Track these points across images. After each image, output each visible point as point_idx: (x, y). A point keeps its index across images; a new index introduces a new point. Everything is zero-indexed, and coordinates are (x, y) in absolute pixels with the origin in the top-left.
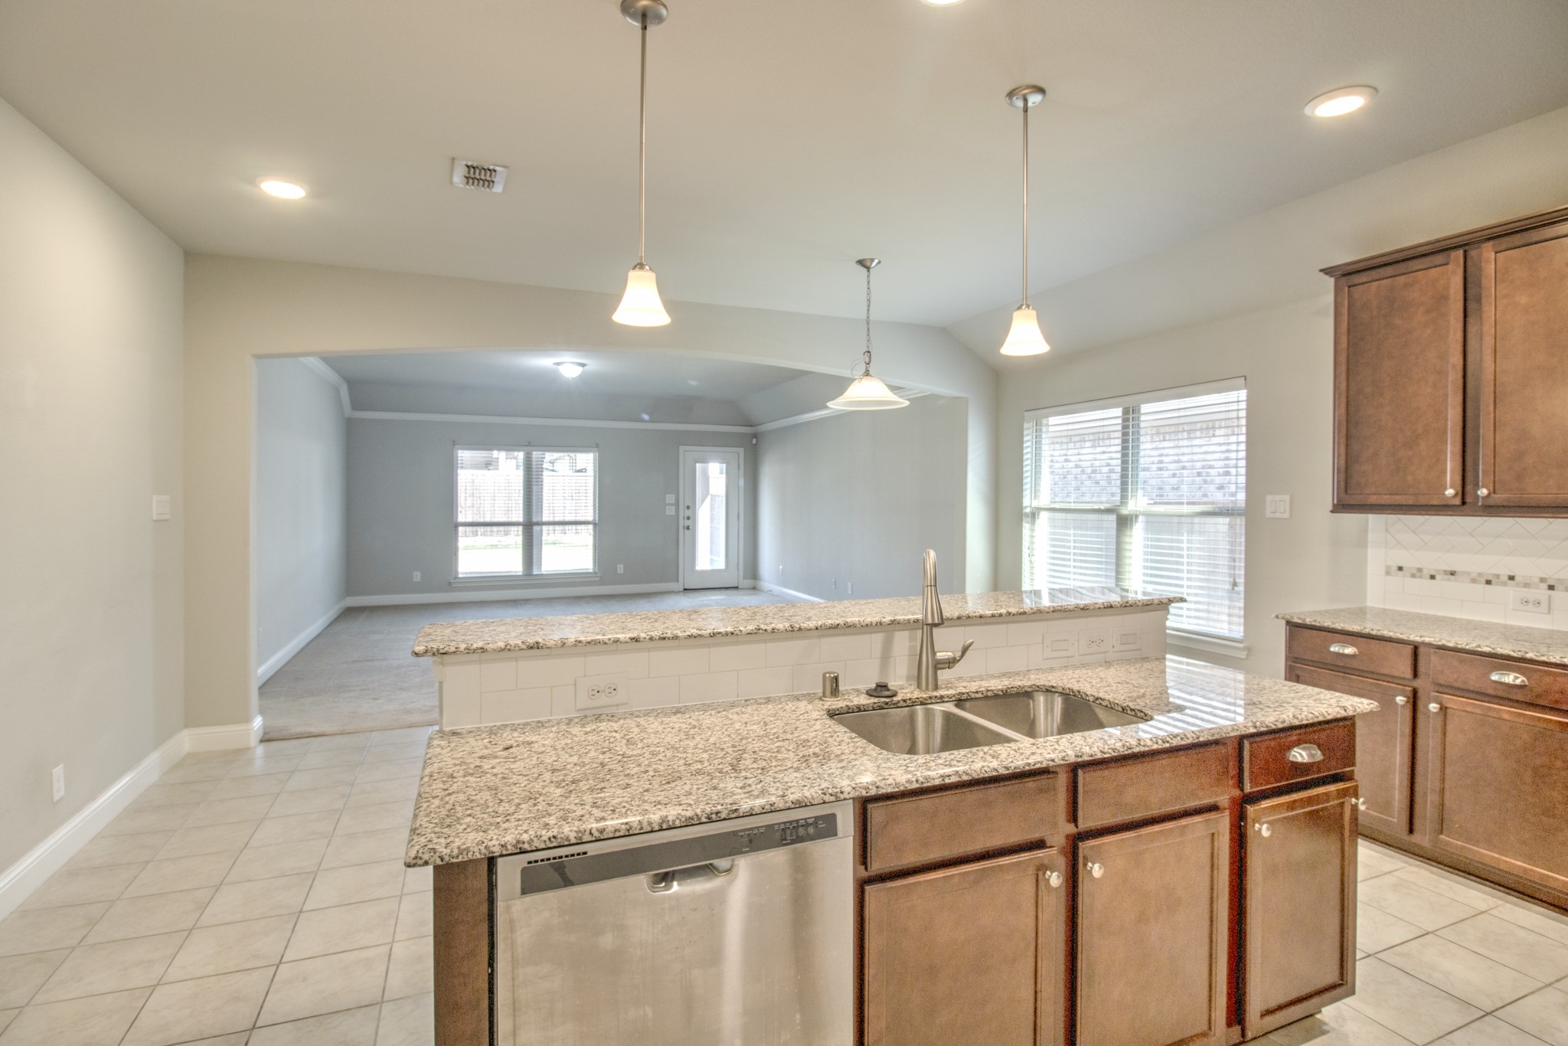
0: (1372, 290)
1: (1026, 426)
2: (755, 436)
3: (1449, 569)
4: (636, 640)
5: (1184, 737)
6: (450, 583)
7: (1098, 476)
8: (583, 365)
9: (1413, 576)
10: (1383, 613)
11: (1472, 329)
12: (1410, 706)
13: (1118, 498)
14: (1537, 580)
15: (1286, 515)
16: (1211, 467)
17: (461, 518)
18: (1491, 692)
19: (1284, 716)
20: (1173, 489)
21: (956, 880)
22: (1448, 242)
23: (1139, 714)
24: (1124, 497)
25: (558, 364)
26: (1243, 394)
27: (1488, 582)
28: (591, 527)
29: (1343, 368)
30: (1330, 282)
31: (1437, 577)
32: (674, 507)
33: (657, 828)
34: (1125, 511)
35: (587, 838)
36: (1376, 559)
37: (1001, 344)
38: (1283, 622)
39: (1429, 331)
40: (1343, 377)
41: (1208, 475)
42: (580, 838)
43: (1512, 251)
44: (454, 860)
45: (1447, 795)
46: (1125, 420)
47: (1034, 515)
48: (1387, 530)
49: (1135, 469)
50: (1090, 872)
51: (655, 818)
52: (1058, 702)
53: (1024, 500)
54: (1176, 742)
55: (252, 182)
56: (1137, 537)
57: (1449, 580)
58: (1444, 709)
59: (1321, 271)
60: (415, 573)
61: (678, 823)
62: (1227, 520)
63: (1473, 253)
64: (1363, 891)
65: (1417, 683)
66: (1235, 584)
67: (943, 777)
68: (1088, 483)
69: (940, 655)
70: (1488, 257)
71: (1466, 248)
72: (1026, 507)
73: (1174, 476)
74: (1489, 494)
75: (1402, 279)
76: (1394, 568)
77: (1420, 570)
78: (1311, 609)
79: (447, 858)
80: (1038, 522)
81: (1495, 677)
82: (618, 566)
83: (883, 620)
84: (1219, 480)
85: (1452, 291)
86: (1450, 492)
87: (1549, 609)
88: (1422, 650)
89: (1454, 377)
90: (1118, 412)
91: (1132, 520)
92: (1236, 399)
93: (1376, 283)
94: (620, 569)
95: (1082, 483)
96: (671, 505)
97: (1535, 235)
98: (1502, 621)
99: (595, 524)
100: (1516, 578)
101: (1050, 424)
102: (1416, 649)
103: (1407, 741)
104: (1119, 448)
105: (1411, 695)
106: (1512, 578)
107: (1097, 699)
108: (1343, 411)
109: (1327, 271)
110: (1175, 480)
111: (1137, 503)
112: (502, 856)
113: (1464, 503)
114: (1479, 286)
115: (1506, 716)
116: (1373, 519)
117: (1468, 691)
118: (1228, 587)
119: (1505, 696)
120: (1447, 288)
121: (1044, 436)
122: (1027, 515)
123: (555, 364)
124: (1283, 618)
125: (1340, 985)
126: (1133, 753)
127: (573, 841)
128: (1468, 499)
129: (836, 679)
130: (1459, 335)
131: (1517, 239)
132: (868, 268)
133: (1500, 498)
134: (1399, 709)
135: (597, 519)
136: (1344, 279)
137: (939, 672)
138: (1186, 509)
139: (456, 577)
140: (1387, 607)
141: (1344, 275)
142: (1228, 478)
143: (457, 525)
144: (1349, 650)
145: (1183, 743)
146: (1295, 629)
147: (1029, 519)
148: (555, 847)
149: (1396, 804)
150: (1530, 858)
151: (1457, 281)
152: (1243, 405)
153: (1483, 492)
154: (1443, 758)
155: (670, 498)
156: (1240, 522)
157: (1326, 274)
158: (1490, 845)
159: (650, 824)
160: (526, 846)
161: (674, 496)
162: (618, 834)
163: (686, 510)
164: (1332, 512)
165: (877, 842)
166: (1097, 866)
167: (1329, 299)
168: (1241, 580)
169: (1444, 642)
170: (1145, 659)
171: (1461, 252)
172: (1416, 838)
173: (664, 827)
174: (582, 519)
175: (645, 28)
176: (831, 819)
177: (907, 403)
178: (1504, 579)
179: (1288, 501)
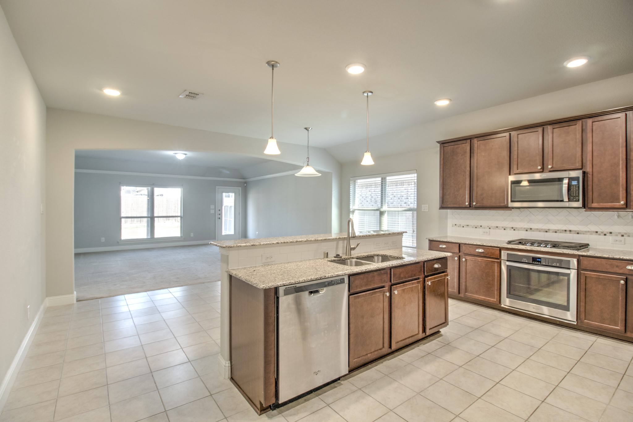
0: (449, 148)
1: (351, 182)
2: (246, 183)
3: (467, 224)
4: (278, 243)
5: (413, 261)
6: (118, 242)
7: (368, 199)
8: (186, 154)
9: (459, 227)
10: (452, 237)
11: (472, 161)
12: (458, 260)
13: (380, 206)
14: (487, 227)
15: (427, 211)
16: (402, 196)
17: (123, 215)
18: (476, 254)
19: (433, 257)
20: (391, 203)
21: (368, 294)
22: (467, 137)
23: (401, 258)
24: (382, 205)
25: (176, 154)
26: (416, 175)
27: (476, 228)
28: (179, 218)
29: (442, 169)
30: (439, 145)
31: (464, 227)
32: (214, 210)
33: (310, 280)
34: (382, 210)
35: (297, 283)
36: (450, 222)
37: (361, 161)
38: (428, 240)
39: (462, 161)
40: (442, 172)
41: (402, 199)
42: (295, 283)
43: (481, 141)
44: (271, 287)
45: (467, 283)
46: (382, 181)
47: (353, 212)
48: (452, 214)
49: (385, 197)
50: (395, 293)
51: (310, 278)
52: (380, 257)
53: (350, 207)
54: (411, 262)
55: (101, 89)
56: (385, 218)
57: (467, 227)
58: (466, 260)
59: (436, 142)
60: (102, 238)
61: (314, 279)
62: (411, 212)
63: (472, 141)
64: (450, 308)
65: (460, 254)
66: (414, 231)
67: (366, 270)
68: (364, 201)
69: (352, 246)
70: (475, 141)
71: (471, 139)
72: (351, 209)
73: (391, 199)
74: (476, 204)
75: (456, 146)
76: (454, 225)
77: (460, 225)
78: (435, 236)
79: (270, 287)
80: (354, 214)
81: (477, 251)
82: (191, 234)
83: (337, 238)
84: (405, 200)
85: (467, 150)
86: (467, 204)
87: (489, 234)
88: (461, 245)
89: (468, 173)
90: (380, 179)
91: (384, 213)
92: (413, 177)
93: (450, 147)
94: (192, 235)
95: (362, 201)
96: (213, 209)
97: (486, 138)
99: (181, 217)
100: (482, 226)
101: (358, 182)
102: (460, 245)
103: (458, 269)
104: (380, 190)
105: (458, 257)
106: (481, 226)
107: (390, 256)
108: (442, 181)
109: (438, 142)
110: (392, 201)
111: (385, 207)
112: (280, 286)
113: (470, 206)
114: (474, 149)
115: (480, 260)
116: (449, 211)
117: (471, 255)
118: (412, 232)
119: (480, 255)
120: (466, 149)
121: (356, 186)
122: (351, 212)
123: (174, 153)
124: (428, 239)
125: (446, 323)
126: (403, 265)
127: (294, 283)
128: (471, 206)
129: (327, 253)
130: (469, 162)
131: (482, 138)
132: (308, 130)
133: (478, 205)
134: (456, 261)
135: (182, 215)
136: (442, 145)
137: (352, 251)
138: (400, 209)
139: (121, 240)
140: (453, 236)
141: (442, 144)
142: (407, 200)
143: (121, 218)
144: (444, 246)
145: (413, 262)
146: (431, 241)
147: (352, 213)
148: (291, 285)
149: (456, 287)
150: (486, 296)
151: (468, 148)
152: (416, 178)
153: (474, 203)
154: (466, 272)
155: (212, 207)
156: (415, 212)
157: (438, 143)
158: (477, 293)
159: (309, 279)
160: (285, 284)
161: (214, 206)
162: (303, 282)
163: (219, 211)
164: (439, 209)
165: (352, 285)
166: (396, 291)
167: (439, 149)
168: (415, 230)
169: (466, 243)
170: (397, 248)
171: (469, 140)
172: (460, 295)
173: (312, 280)
174: (176, 215)
175: (273, 69)
176: (343, 279)
177: (320, 175)
178: (479, 226)
179: (428, 206)
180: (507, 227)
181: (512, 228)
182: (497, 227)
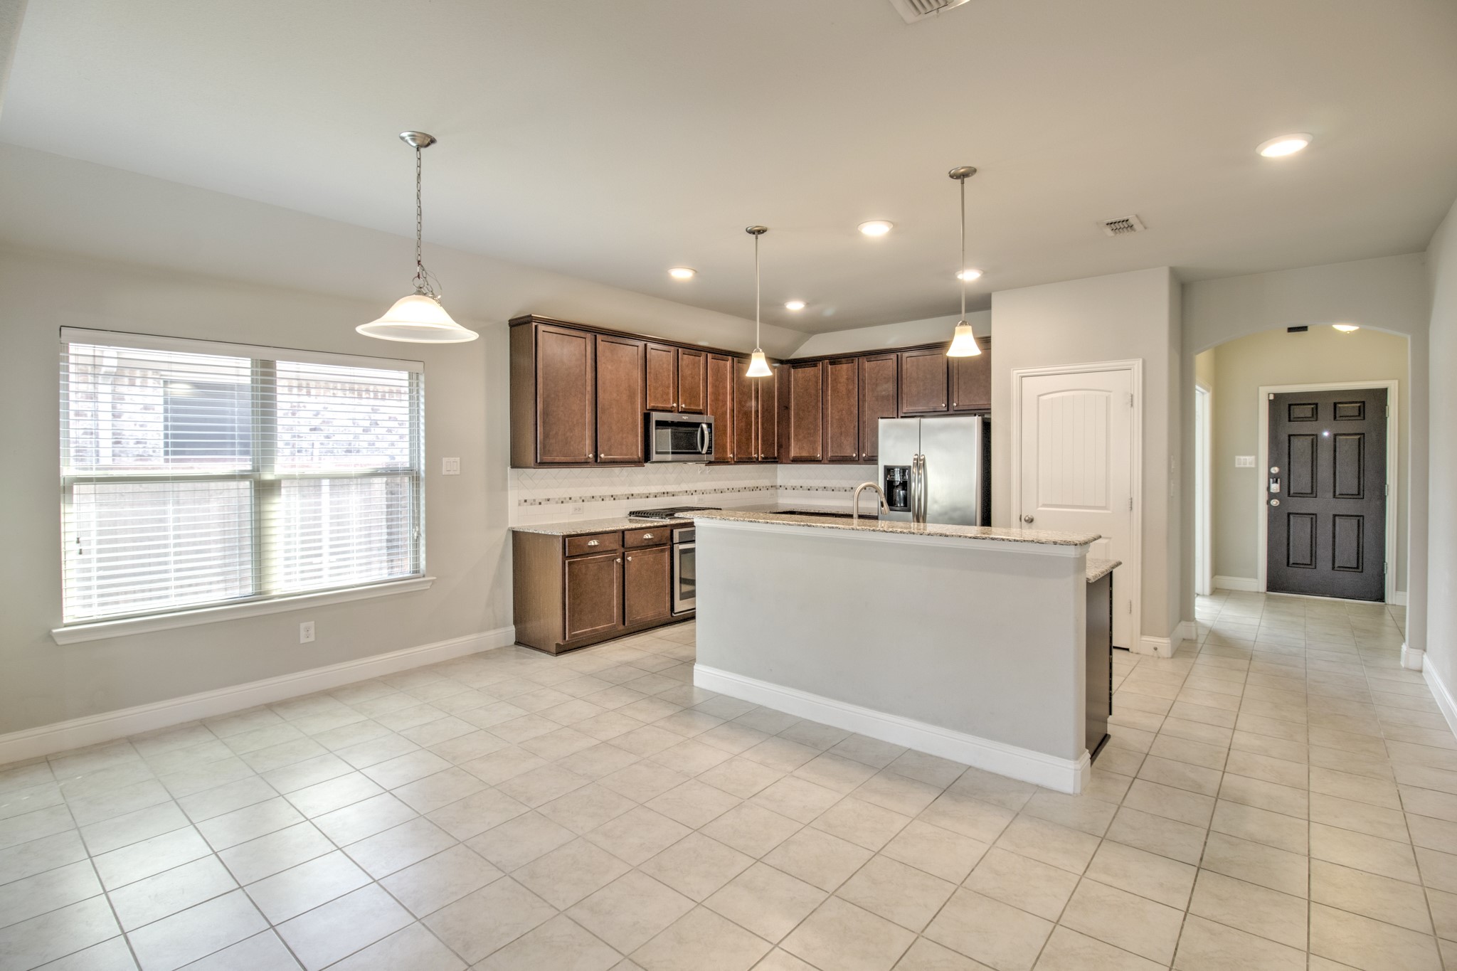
0: (554, 338)
3: (547, 498)
9: (531, 504)
14: (579, 498)
15: (458, 472)
18: (643, 544)
27: (562, 502)
29: (542, 380)
31: (542, 503)
36: (513, 497)
40: (542, 385)
43: (606, 343)
46: (257, 373)
48: (518, 478)
57: (549, 503)
62: (384, 479)
71: (595, 333)
75: (567, 338)
76: (524, 501)
77: (534, 501)
81: (644, 537)
85: (588, 353)
86: (591, 455)
89: (589, 397)
90: (247, 362)
91: (276, 486)
93: (555, 335)
98: (567, 521)
100: (572, 498)
102: (623, 533)
105: (622, 556)
106: (570, 499)
108: (542, 406)
111: (279, 468)
113: (596, 461)
117: (637, 547)
119: (647, 545)
120: (585, 351)
128: (598, 459)
131: (607, 337)
133: (606, 458)
136: (539, 325)
144: (595, 543)
149: (615, 615)
151: (590, 349)
153: (603, 455)
156: (403, 480)
178: (568, 499)
179: (459, 461)
180: (605, 496)
181: (612, 496)
182: (593, 497)
